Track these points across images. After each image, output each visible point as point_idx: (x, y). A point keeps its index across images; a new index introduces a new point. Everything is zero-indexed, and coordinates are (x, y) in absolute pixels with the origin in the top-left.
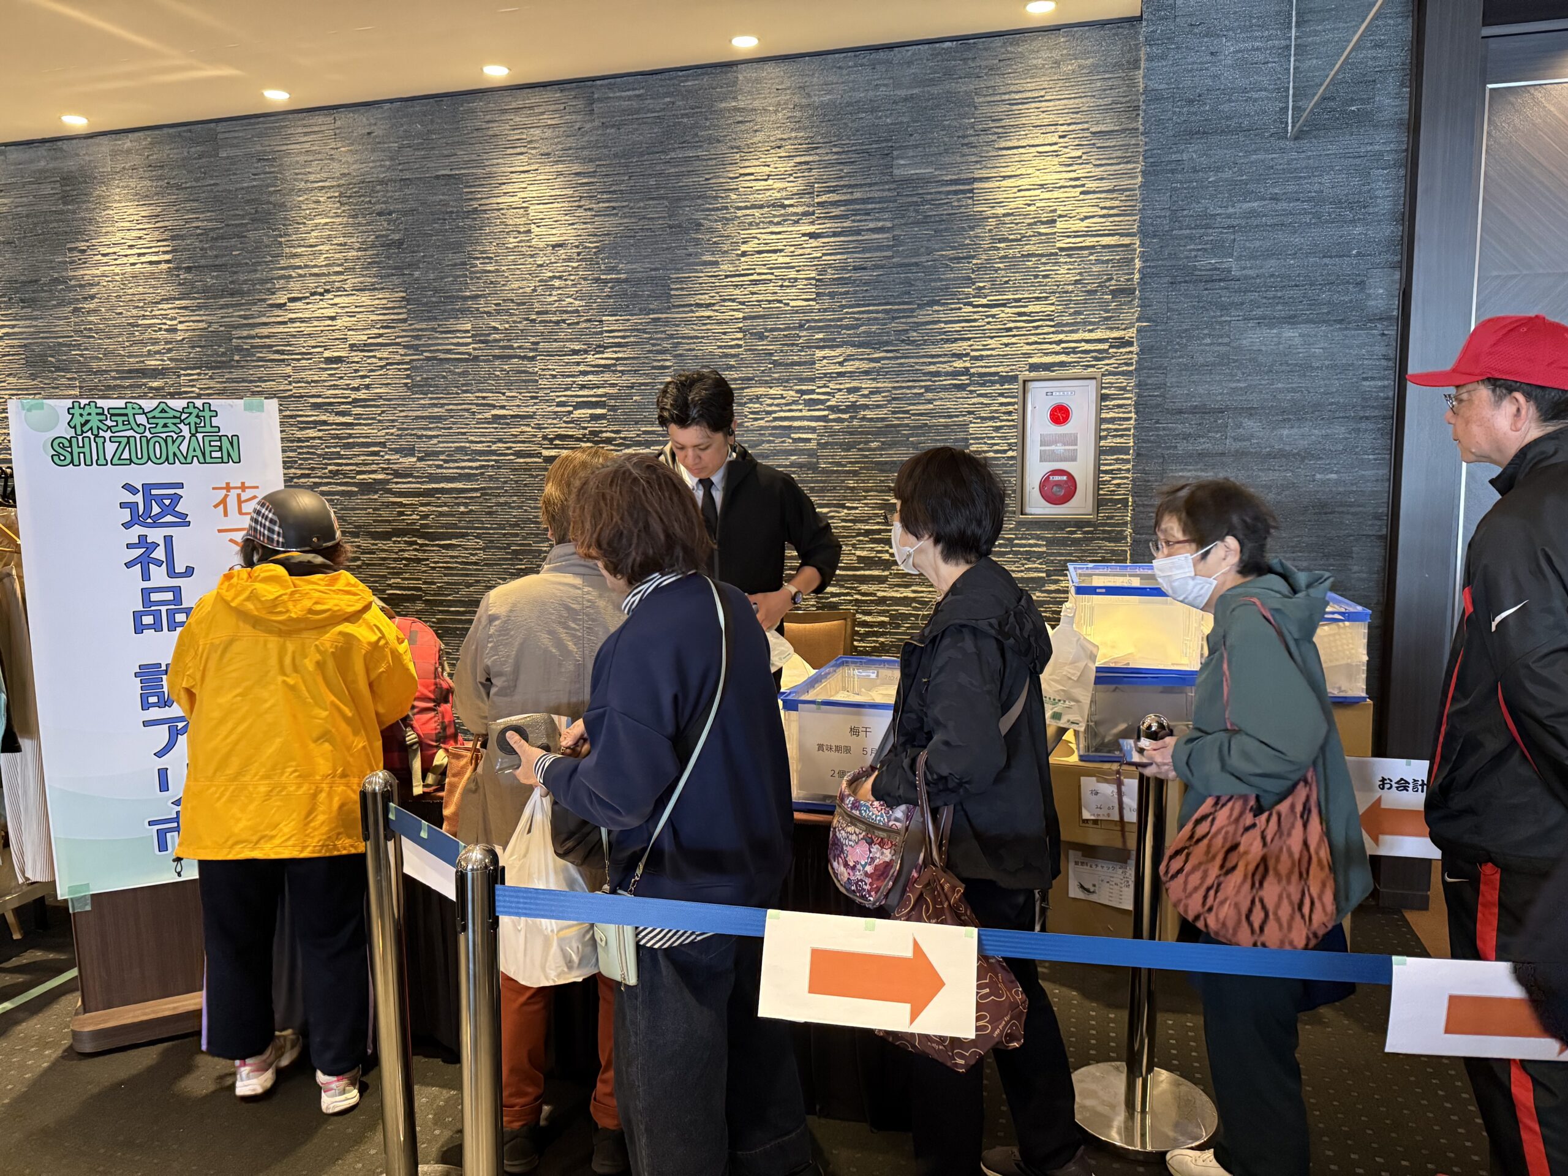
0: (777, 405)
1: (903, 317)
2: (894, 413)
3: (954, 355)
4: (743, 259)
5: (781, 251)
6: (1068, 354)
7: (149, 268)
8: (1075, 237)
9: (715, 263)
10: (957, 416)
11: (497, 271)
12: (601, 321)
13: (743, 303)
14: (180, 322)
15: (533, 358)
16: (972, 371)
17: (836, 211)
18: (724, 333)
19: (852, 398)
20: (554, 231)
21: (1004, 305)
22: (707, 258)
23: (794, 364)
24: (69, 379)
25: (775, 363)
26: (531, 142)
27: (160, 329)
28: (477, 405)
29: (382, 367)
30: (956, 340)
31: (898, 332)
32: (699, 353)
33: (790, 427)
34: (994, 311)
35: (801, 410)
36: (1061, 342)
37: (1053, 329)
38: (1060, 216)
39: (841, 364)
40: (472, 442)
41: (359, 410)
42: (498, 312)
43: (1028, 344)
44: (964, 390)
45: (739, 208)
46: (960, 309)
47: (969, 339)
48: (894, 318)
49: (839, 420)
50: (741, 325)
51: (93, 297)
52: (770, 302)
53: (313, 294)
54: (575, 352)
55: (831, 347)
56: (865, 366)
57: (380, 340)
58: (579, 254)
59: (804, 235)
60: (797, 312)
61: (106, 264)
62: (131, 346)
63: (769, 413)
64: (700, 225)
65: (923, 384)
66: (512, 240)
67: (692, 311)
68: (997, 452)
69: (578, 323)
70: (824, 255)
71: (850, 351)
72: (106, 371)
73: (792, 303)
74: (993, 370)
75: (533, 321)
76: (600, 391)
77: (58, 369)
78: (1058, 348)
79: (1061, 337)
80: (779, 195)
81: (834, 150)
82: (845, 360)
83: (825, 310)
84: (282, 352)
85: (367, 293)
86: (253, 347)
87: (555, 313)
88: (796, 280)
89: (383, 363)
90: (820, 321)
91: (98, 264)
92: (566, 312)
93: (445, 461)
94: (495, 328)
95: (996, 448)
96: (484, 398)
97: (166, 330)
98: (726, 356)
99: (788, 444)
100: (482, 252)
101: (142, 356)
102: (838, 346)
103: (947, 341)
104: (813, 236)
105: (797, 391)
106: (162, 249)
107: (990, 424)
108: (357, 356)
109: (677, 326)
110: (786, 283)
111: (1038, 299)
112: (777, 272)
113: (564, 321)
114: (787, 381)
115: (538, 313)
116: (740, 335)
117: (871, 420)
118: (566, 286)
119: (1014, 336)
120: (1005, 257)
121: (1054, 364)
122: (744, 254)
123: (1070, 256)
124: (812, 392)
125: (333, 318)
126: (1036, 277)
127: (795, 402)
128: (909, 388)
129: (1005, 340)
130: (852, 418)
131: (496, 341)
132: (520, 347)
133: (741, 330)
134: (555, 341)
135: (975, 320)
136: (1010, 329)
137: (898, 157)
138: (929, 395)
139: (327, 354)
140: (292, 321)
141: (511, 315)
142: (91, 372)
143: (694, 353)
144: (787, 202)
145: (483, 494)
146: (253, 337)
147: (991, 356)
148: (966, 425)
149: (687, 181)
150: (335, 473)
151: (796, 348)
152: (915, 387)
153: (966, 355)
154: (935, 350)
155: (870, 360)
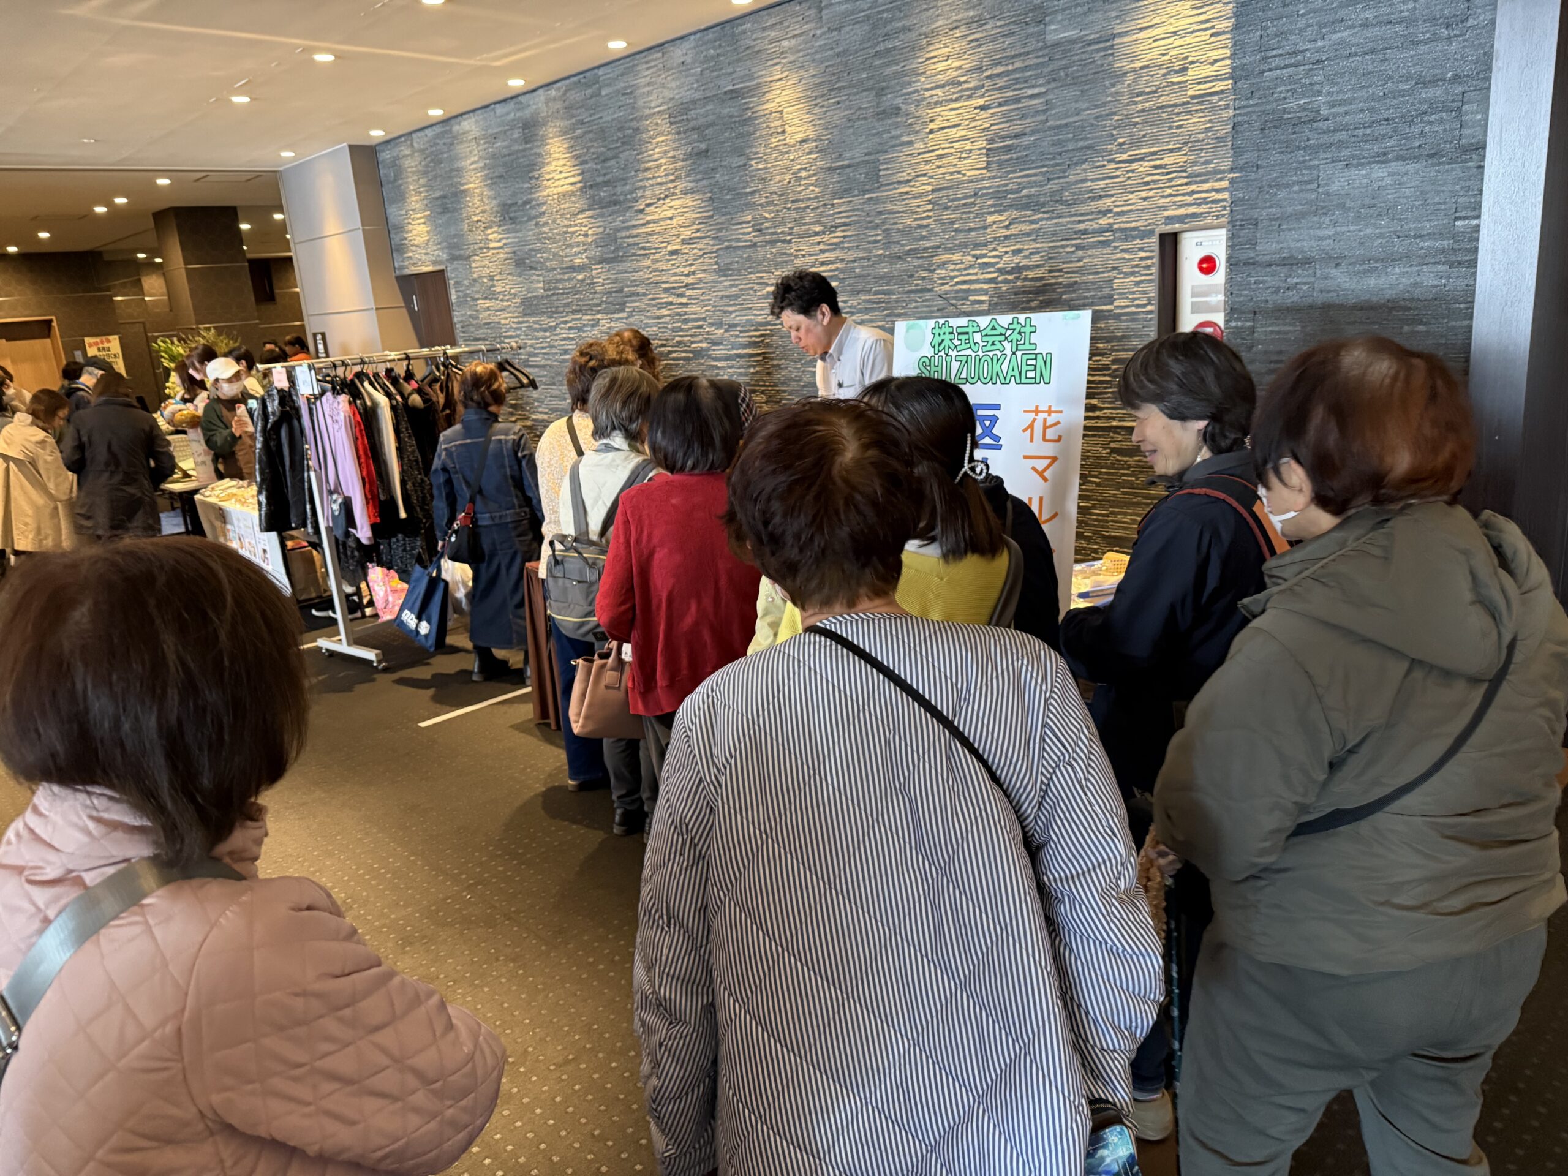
0: (958, 270)
1: (1059, 178)
2: (1050, 271)
3: (1100, 212)
4: (931, 136)
5: (959, 125)
6: (1199, 205)
8: (1205, 82)
9: (910, 143)
10: (1103, 272)
11: (765, 168)
12: (833, 205)
13: (931, 177)
14: (589, 229)
15: (790, 242)
16: (1115, 226)
17: (1001, 82)
18: (919, 206)
19: (1016, 259)
20: (800, 129)
21: (1142, 159)
22: (905, 139)
23: (970, 230)
24: (537, 276)
25: (956, 230)
26: (782, 53)
27: (579, 235)
28: (758, 284)
29: (701, 256)
30: (1101, 197)
31: (1053, 194)
32: (900, 226)
33: (968, 291)
34: (1134, 166)
35: (976, 274)
36: (1193, 192)
37: (1186, 180)
38: (1192, 63)
39: (1007, 227)
40: (755, 315)
41: (689, 293)
42: (769, 203)
43: (1163, 197)
44: (1109, 246)
45: (927, 90)
46: (1104, 166)
47: (1112, 196)
48: (1049, 181)
49: (1006, 281)
50: (930, 198)
51: (545, 213)
52: (952, 174)
53: (659, 199)
54: (817, 234)
55: (999, 212)
56: (1026, 228)
57: (698, 234)
58: (817, 147)
59: (976, 108)
60: (972, 181)
61: (549, 187)
62: (565, 249)
63: (952, 278)
64: (899, 109)
65: (1074, 242)
66: (773, 140)
67: (895, 189)
68: (1138, 306)
69: (817, 208)
70: (992, 125)
71: (1015, 214)
72: (554, 269)
73: (969, 173)
74: (1133, 225)
75: (789, 209)
76: (833, 267)
77: (532, 268)
78: (1189, 199)
79: (1193, 187)
80: (955, 74)
81: (999, 23)
82: (1010, 224)
83: (994, 177)
84: (643, 248)
85: (689, 196)
86: (629, 245)
87: (802, 200)
88: (970, 151)
89: (701, 253)
90: (990, 188)
91: (545, 187)
92: (809, 199)
93: (741, 332)
94: (766, 218)
95: (1137, 302)
96: (761, 278)
97: (582, 235)
98: (920, 227)
99: (967, 307)
100: (756, 153)
101: (571, 256)
102: (1005, 211)
103: (1093, 199)
104: (983, 108)
105: (973, 256)
106: (575, 173)
107: (1132, 278)
108: (686, 248)
109: (884, 203)
110: (964, 155)
111: (1171, 151)
112: (956, 145)
113: (808, 207)
114: (966, 246)
115: (793, 202)
116: (930, 207)
117: (1032, 279)
118: (810, 176)
119: (1151, 190)
120: (1143, 111)
121: (1187, 216)
122: (931, 131)
123: (1201, 103)
124: (984, 256)
125: (671, 219)
126: (1170, 128)
127: (971, 266)
128: (1063, 247)
129: (1144, 194)
130: (1017, 278)
131: (767, 228)
132: (782, 233)
133: (930, 202)
134: (804, 224)
135: (1117, 177)
136: (1147, 183)
137: (1051, 23)
138: (1080, 253)
139: (670, 248)
140: (648, 222)
141: (776, 205)
142: (548, 270)
143: (896, 227)
144: (962, 79)
145: (765, 358)
146: (628, 237)
147: (1131, 211)
148: (1110, 281)
149: (889, 71)
150: (679, 343)
151: (972, 216)
152: (1067, 246)
153: (1110, 211)
154: (1083, 208)
155: (1032, 222)
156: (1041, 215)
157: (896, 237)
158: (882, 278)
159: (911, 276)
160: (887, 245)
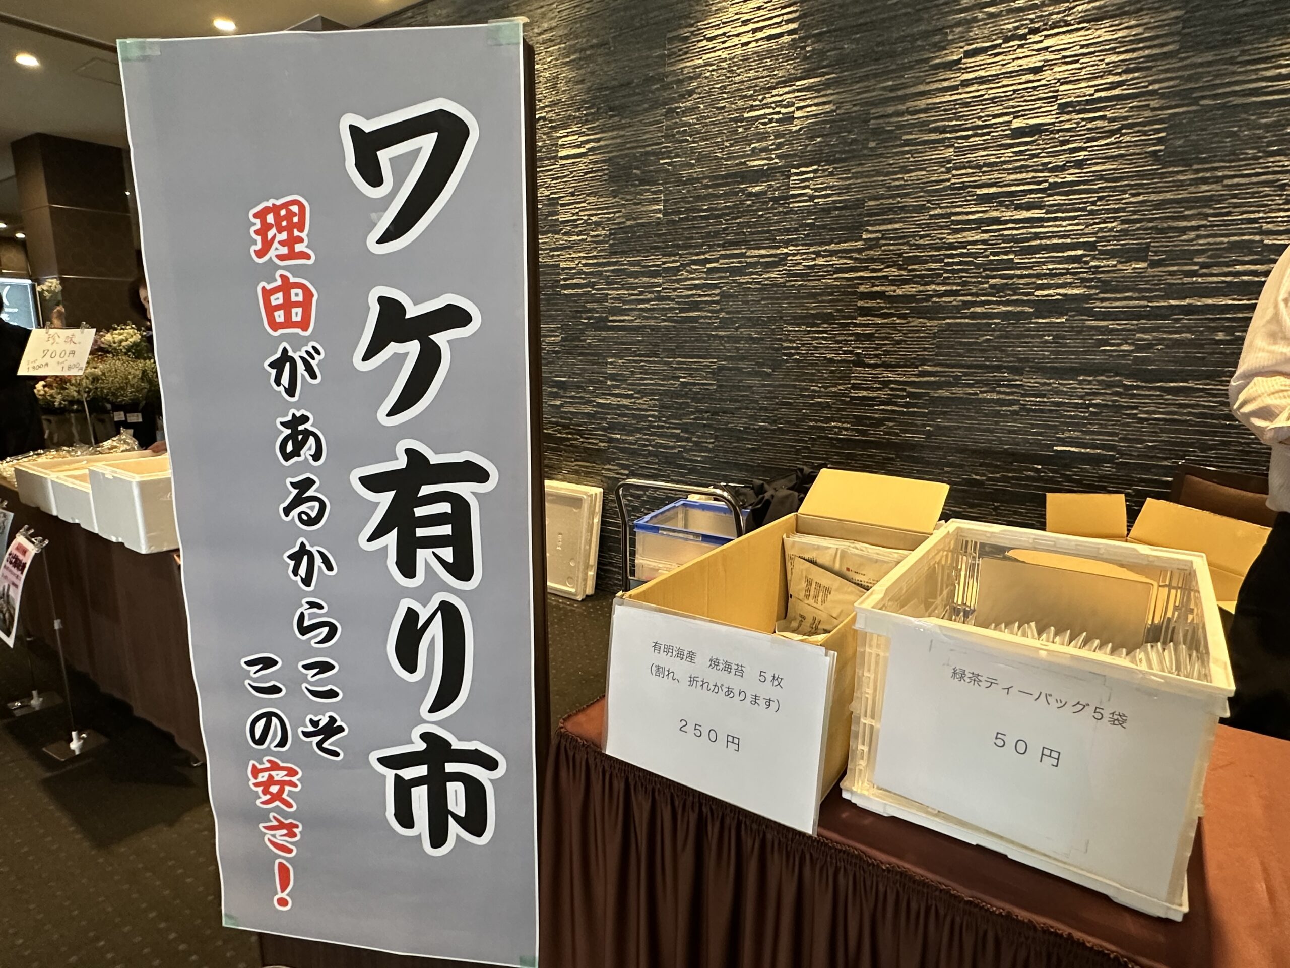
7: (765, 45)
14: (798, 109)
24: (654, 193)
27: (771, 121)
29: (1115, 131)
51: (691, 93)
61: (713, 50)
62: (731, 145)
72: (698, 180)
77: (643, 182)
84: (943, 130)
85: (1107, 22)
86: (900, 127)
89: (1118, 125)
91: (705, 51)
97: (777, 121)
101: (742, 156)
106: (786, 17)
125: (1036, 71)
139: (1017, 123)
140: (966, 83)
142: (680, 182)
146: (900, 114)
150: (999, 289)
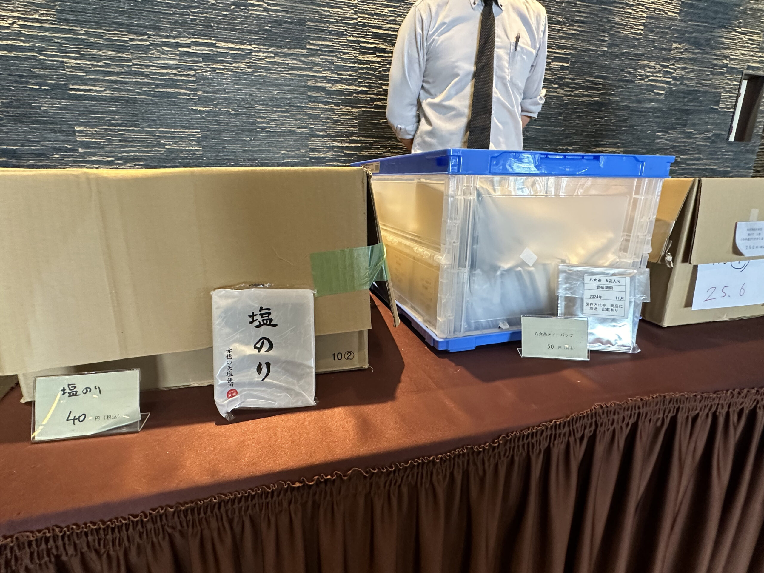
0: (652, 72)
2: (697, 83)
3: (724, 56)
10: (718, 89)
13: (647, 8)
16: (729, 65)
18: (636, 25)
21: (745, 34)
23: (663, 49)
25: (655, 47)
30: (727, 48)
32: (622, 35)
33: (655, 86)
34: (742, 36)
35: (660, 77)
36: (760, 57)
39: (681, 53)
43: (750, 55)
44: (723, 75)
47: (731, 49)
48: (707, 32)
49: (675, 85)
50: (644, 21)
52: (660, 10)
55: (680, 43)
56: (691, 56)
60: (670, 19)
63: (647, 76)
65: (710, 69)
67: (623, 8)
68: (727, 108)
71: (687, 46)
73: (669, 13)
74: (736, 66)
76: (567, 52)
78: (758, 59)
79: (760, 54)
82: (684, 51)
83: (682, 21)
90: (679, 26)
95: (728, 106)
98: (635, 39)
99: (651, 97)
102: (682, 43)
103: (723, 48)
105: (662, 66)
107: (728, 94)
109: (614, 15)
111: (758, 33)
114: (659, 59)
116: (642, 28)
117: (687, 86)
119: (746, 50)
121: (756, 67)
124: (667, 67)
127: (659, 72)
129: (743, 52)
130: (681, 84)
133: (644, 24)
135: (735, 39)
136: (745, 47)
138: (711, 76)
143: (619, 34)
147: (737, 59)
148: (720, 94)
151: (665, 41)
152: (706, 71)
153: (728, 57)
154: (718, 52)
155: (694, 53)
156: (698, 51)
157: (617, 41)
158: (603, 67)
159: (622, 70)
160: (610, 46)
